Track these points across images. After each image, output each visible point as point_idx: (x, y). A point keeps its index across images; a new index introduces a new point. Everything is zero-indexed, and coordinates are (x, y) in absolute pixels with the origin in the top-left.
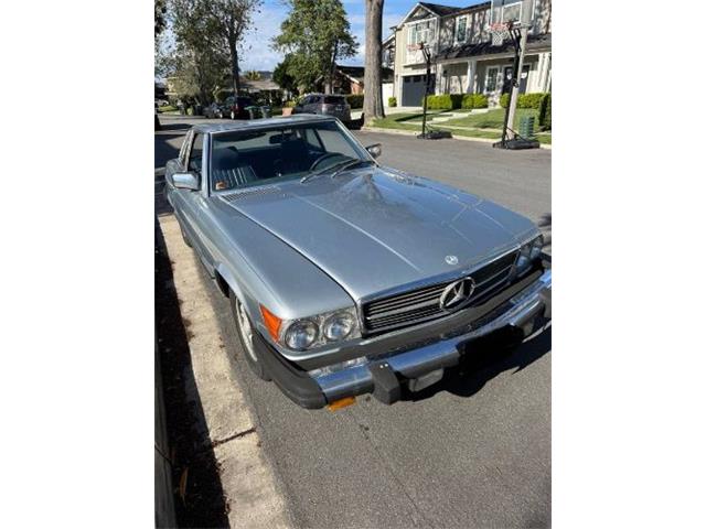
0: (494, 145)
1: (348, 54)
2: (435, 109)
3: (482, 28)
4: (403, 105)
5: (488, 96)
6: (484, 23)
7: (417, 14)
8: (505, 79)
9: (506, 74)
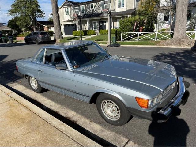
0: (108, 46)
1: (41, 17)
2: (78, 35)
3: (89, 9)
4: (65, 34)
5: (95, 31)
6: (89, 8)
7: (66, 4)
8: (99, 25)
9: (99, 24)
